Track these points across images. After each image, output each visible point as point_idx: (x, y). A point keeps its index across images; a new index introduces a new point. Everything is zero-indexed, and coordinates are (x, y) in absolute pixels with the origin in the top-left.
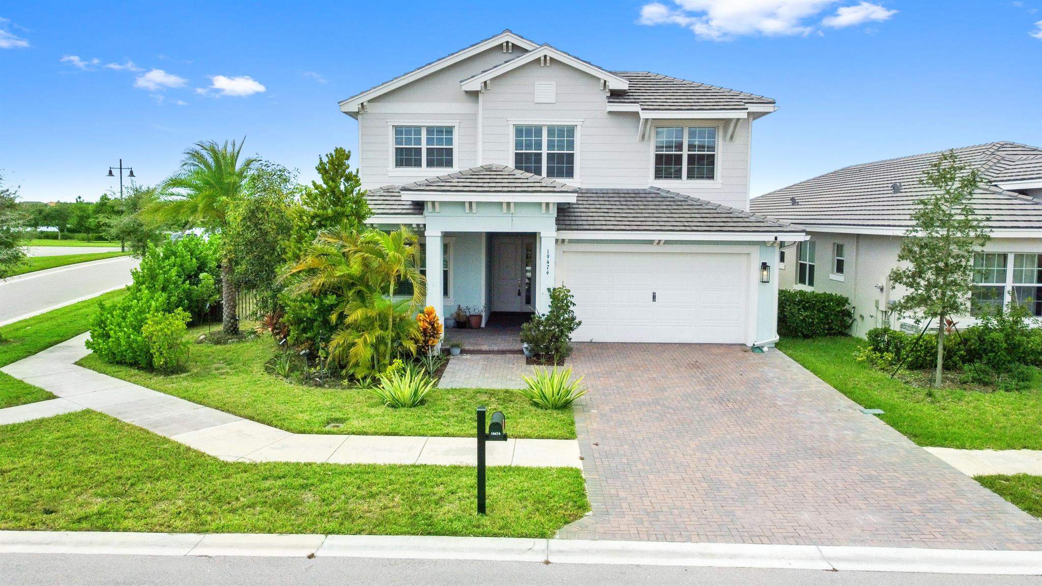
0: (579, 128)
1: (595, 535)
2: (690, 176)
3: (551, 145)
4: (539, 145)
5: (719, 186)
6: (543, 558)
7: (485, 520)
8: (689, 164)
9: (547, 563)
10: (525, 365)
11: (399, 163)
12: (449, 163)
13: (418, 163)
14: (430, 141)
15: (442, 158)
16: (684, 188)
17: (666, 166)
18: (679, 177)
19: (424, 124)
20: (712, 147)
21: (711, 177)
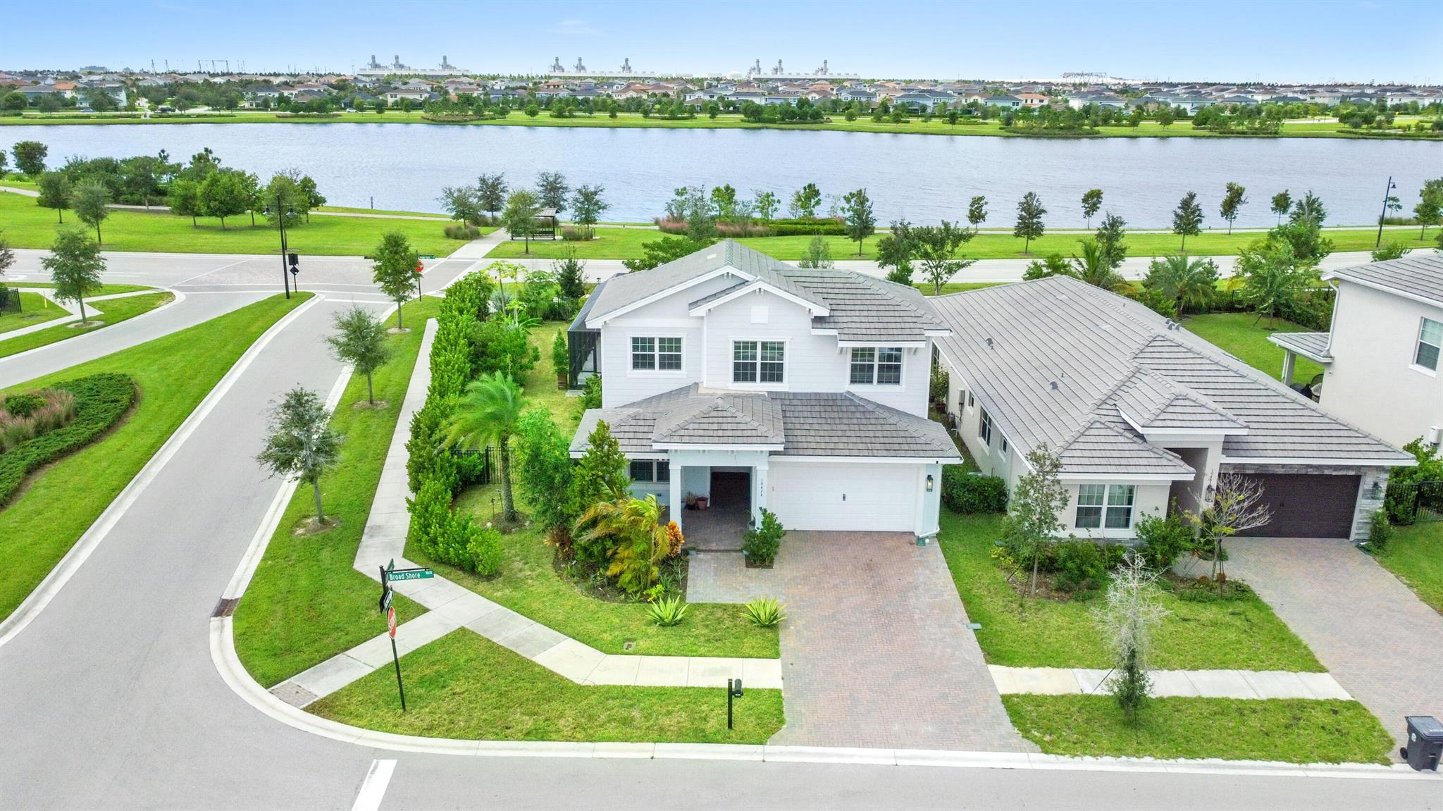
0: (788, 343)
1: (787, 743)
2: (880, 382)
3: (763, 358)
4: (754, 357)
5: (904, 391)
6: (761, 759)
7: (732, 734)
8: (879, 371)
9: (764, 761)
10: (745, 569)
11: (636, 366)
12: (678, 366)
13: (652, 366)
14: (661, 349)
15: (672, 362)
16: (873, 392)
17: (860, 373)
18: (871, 382)
19: (657, 335)
20: (898, 359)
21: (897, 381)
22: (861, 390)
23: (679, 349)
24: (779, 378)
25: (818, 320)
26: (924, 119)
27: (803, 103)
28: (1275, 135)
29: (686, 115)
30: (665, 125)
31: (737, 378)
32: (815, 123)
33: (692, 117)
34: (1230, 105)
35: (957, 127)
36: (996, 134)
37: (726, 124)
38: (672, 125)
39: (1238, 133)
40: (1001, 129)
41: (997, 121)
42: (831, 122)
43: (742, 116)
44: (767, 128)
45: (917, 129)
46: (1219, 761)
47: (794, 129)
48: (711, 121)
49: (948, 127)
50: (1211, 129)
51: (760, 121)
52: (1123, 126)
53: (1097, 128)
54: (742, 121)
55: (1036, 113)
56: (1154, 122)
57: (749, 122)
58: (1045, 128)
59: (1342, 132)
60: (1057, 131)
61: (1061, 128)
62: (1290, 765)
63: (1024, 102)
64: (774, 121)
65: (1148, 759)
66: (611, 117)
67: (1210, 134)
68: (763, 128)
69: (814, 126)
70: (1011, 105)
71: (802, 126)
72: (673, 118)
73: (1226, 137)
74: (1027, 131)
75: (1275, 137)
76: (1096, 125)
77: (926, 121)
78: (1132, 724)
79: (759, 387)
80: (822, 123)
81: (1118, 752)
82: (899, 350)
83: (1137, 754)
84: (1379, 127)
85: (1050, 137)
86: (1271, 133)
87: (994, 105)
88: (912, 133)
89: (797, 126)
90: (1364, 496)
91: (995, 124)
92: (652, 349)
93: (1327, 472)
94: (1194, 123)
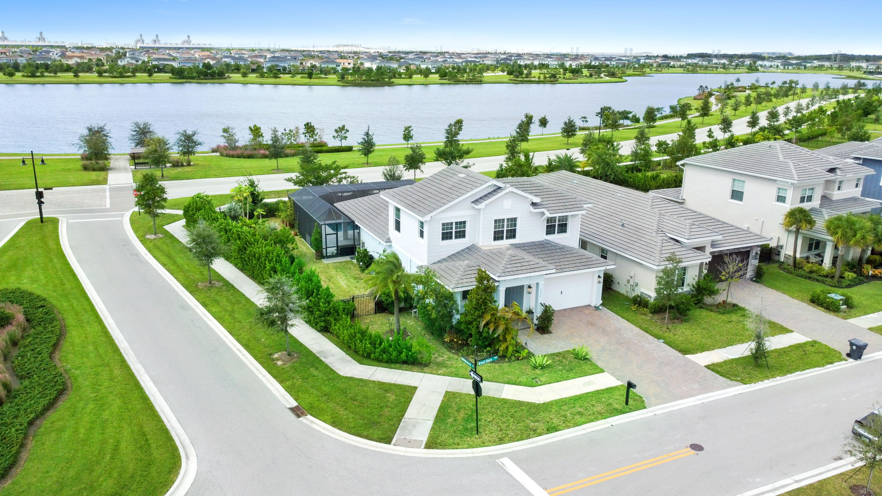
0: (519, 218)
1: (654, 405)
2: (558, 233)
3: (507, 227)
4: (503, 227)
5: (568, 236)
6: (653, 414)
7: (630, 407)
8: (558, 227)
9: (655, 415)
10: (541, 335)
11: (443, 239)
12: (464, 236)
13: (451, 238)
14: (456, 228)
15: (461, 234)
16: (556, 238)
17: (550, 230)
18: (554, 233)
19: (454, 221)
20: (566, 220)
21: (565, 232)
22: (551, 237)
23: (465, 227)
24: (514, 236)
25: (534, 204)
26: (291, 75)
27: (208, 66)
28: (480, 82)
29: (129, 74)
30: (117, 82)
31: (495, 239)
32: (220, 79)
33: (134, 76)
34: (451, 65)
35: (313, 81)
36: (336, 84)
37: (160, 80)
38: (122, 82)
39: (463, 81)
40: (338, 81)
41: (335, 76)
42: (231, 78)
43: (170, 75)
44: (190, 82)
45: (288, 82)
46: (799, 373)
47: (208, 83)
48: (149, 78)
49: (308, 80)
50: (449, 80)
51: (183, 78)
52: (403, 78)
53: (392, 80)
54: (171, 78)
55: (351, 71)
56: (419, 76)
57: (176, 78)
58: (364, 80)
59: (511, 80)
60: (371, 82)
61: (372, 80)
62: (820, 368)
63: (342, 64)
64: (193, 78)
65: (778, 378)
66: (75, 76)
67: (450, 82)
68: (186, 82)
69: (221, 81)
70: (335, 66)
71: (213, 81)
72: (122, 76)
73: (458, 84)
74: (354, 82)
75: (480, 84)
76: (391, 78)
77: (292, 77)
78: (758, 366)
79: (505, 243)
80: (225, 78)
81: (767, 378)
82: (567, 216)
83: (773, 376)
84: (527, 77)
85: (367, 86)
86: (478, 81)
87: (328, 67)
88: (286, 85)
89: (210, 81)
90: (752, 259)
91: (333, 78)
92: (452, 228)
93: (741, 250)
94: (439, 76)
